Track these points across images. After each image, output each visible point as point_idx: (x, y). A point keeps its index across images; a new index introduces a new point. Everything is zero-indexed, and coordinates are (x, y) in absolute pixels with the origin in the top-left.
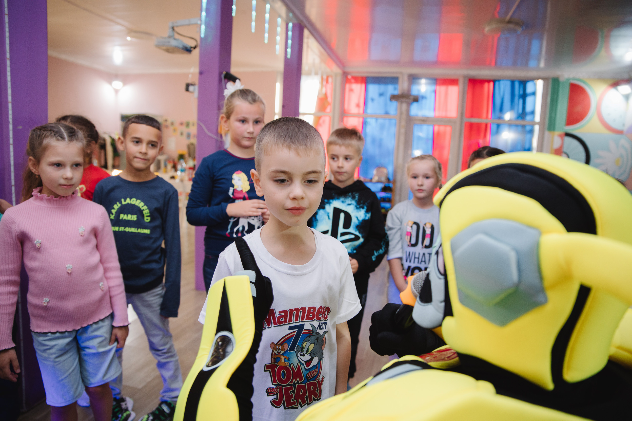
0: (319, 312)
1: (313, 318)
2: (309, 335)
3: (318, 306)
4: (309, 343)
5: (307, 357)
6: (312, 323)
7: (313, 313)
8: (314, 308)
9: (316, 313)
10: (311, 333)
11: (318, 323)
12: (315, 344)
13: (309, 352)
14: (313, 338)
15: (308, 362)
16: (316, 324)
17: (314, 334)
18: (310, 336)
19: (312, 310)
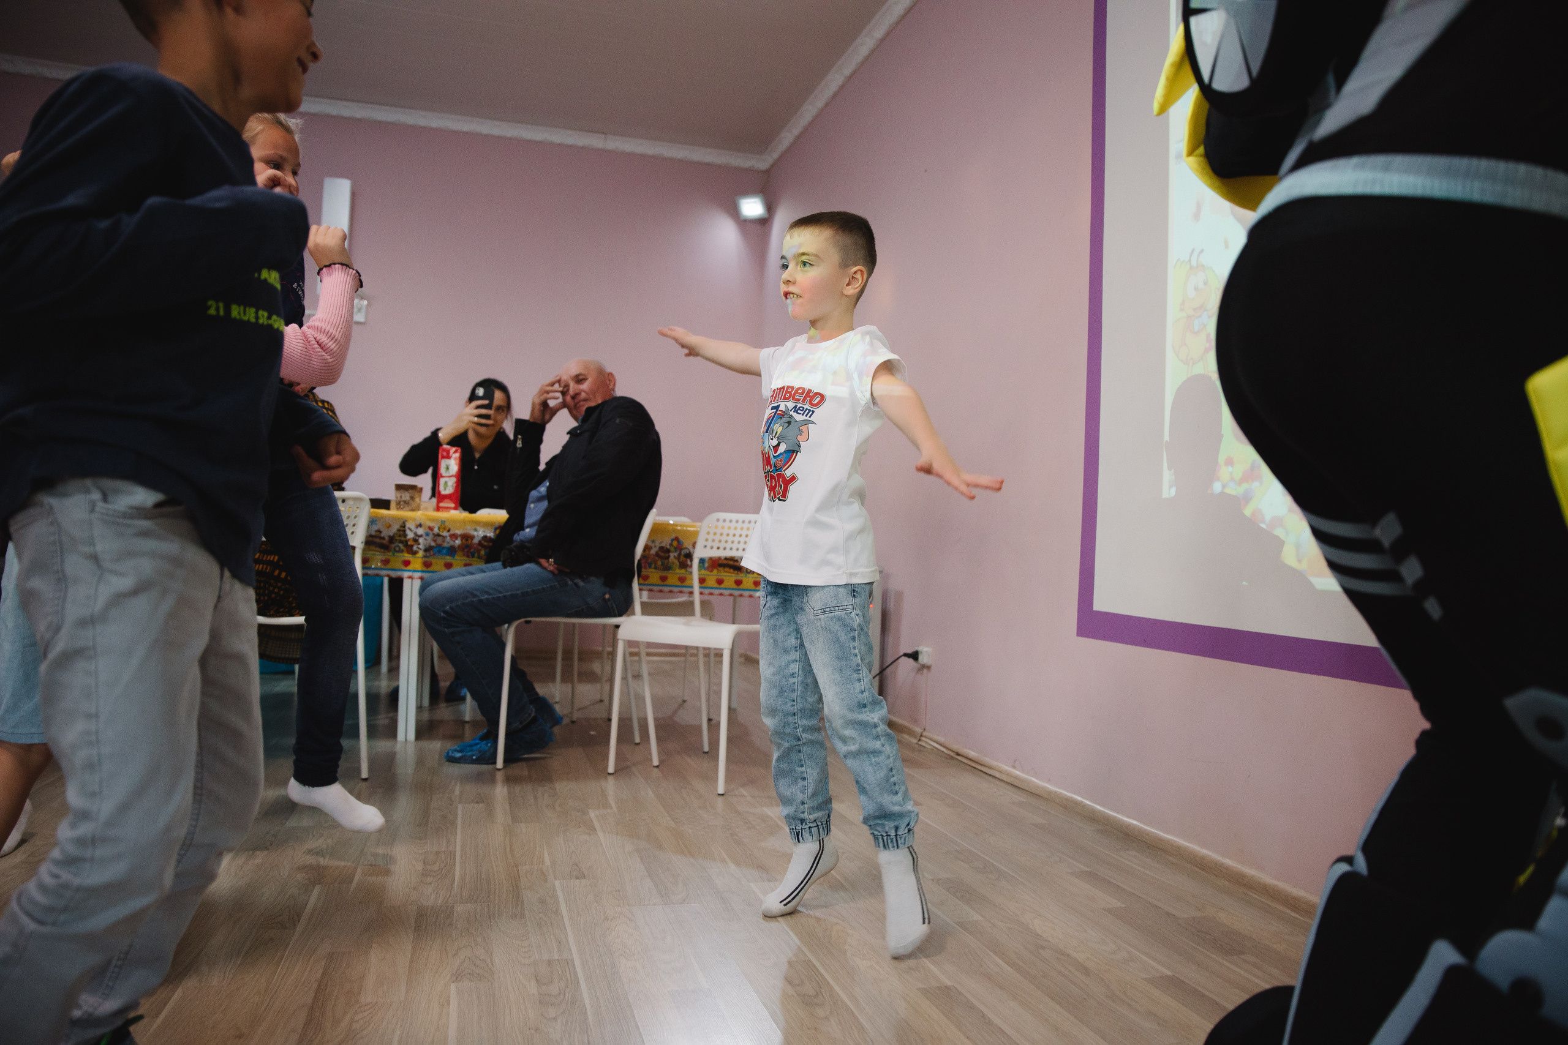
0: (796, 392)
1: (789, 398)
2: (780, 416)
3: (796, 387)
4: (778, 425)
5: (775, 442)
6: (786, 403)
7: (790, 393)
8: (792, 388)
9: (793, 393)
10: (783, 414)
11: (794, 405)
12: (785, 427)
13: (777, 436)
14: (785, 420)
15: (776, 448)
16: (790, 405)
17: (786, 416)
18: (781, 418)
19: (790, 390)
